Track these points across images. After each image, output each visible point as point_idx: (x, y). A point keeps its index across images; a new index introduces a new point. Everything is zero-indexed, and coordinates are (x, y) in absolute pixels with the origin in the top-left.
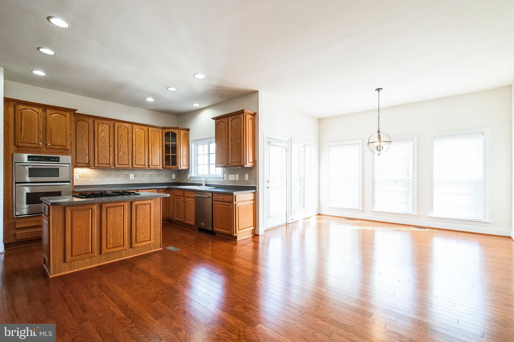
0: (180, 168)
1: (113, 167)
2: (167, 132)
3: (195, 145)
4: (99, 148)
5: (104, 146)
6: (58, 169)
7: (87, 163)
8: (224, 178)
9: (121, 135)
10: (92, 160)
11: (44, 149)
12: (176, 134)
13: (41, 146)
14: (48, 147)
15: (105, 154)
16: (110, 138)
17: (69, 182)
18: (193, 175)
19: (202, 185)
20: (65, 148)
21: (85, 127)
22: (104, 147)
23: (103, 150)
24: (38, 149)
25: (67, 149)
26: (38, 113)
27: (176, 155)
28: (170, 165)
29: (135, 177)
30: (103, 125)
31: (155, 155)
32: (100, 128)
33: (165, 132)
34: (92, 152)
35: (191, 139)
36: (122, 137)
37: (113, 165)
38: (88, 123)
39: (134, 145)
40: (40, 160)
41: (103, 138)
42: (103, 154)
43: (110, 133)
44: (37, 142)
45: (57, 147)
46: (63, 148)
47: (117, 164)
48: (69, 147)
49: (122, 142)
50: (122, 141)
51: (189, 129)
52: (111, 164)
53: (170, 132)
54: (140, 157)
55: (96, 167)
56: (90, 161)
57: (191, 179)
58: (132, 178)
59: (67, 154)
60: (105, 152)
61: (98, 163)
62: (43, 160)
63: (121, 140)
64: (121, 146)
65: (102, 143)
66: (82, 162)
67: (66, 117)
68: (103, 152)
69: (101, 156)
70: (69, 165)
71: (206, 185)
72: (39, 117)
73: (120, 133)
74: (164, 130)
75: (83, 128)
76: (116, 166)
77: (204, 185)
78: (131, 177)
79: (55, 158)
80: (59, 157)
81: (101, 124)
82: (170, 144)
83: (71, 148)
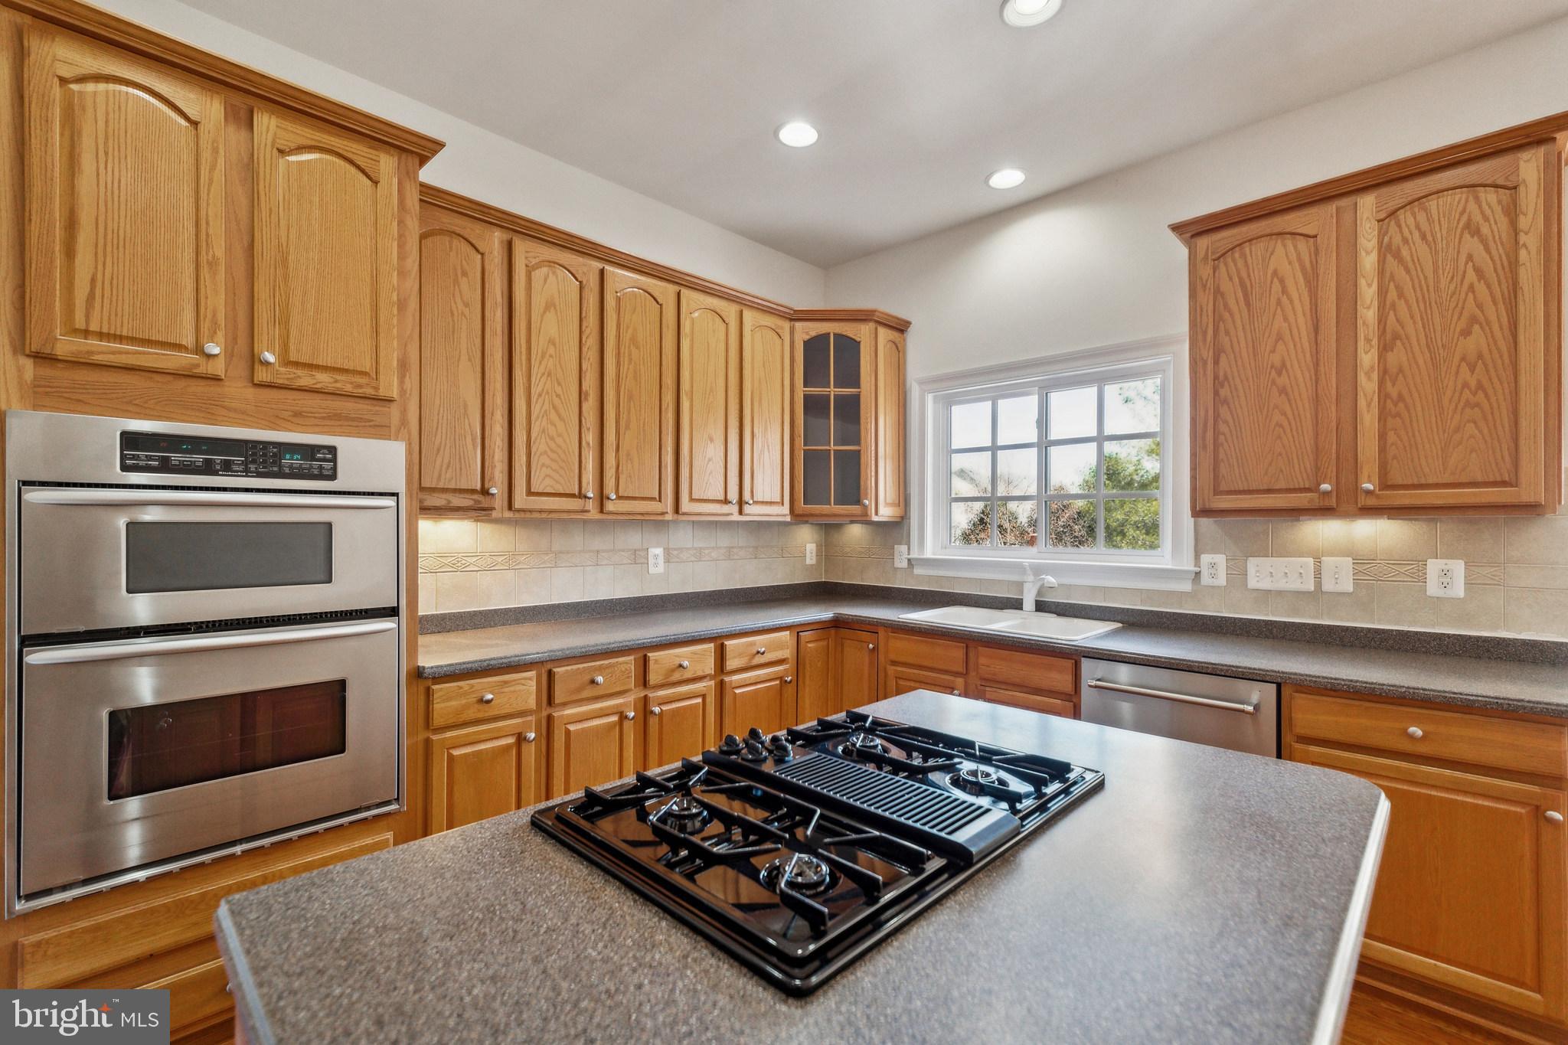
0: (876, 514)
1: (594, 514)
2: (813, 334)
3: (935, 398)
4: (534, 400)
5: (558, 396)
6: (329, 525)
7: (473, 491)
8: (1198, 574)
9: (634, 340)
10: (499, 473)
11: (237, 390)
12: (859, 342)
13: (218, 368)
14: (261, 375)
15: (559, 440)
16: (585, 349)
17: (393, 612)
18: (929, 553)
19: (1017, 605)
20: (369, 391)
21: (465, 274)
22: (557, 401)
23: (553, 416)
24: (198, 388)
25: (382, 393)
26: (195, 124)
27: (859, 451)
28: (830, 504)
29: (667, 561)
30: (554, 273)
31: (766, 450)
32: (536, 285)
33: (807, 337)
34: (498, 430)
35: (916, 370)
36: (638, 348)
37: (597, 504)
38: (479, 256)
39: (687, 395)
40: (208, 469)
41: (551, 350)
42: (552, 439)
43: (584, 324)
44: (188, 340)
45: (323, 379)
46: (360, 386)
47: (613, 496)
48: (390, 385)
49: (635, 378)
50: (635, 372)
51: (908, 324)
52: (590, 495)
53: (829, 334)
54: (710, 460)
55: (517, 515)
56: (492, 478)
57: (918, 571)
58: (656, 565)
59: (380, 431)
60: (560, 426)
61: (530, 493)
62: (227, 468)
63: (631, 367)
64: (631, 398)
65: (549, 374)
66: (452, 486)
67: (376, 183)
68: (552, 431)
69: (545, 453)
70: (390, 502)
71: (1041, 607)
72: (206, 155)
73: (628, 327)
74: (798, 325)
75: (456, 282)
76: (610, 506)
77: (1029, 604)
78: (651, 561)
79: (309, 451)
80: (332, 450)
81: (545, 270)
82: (829, 396)
83: (402, 392)
